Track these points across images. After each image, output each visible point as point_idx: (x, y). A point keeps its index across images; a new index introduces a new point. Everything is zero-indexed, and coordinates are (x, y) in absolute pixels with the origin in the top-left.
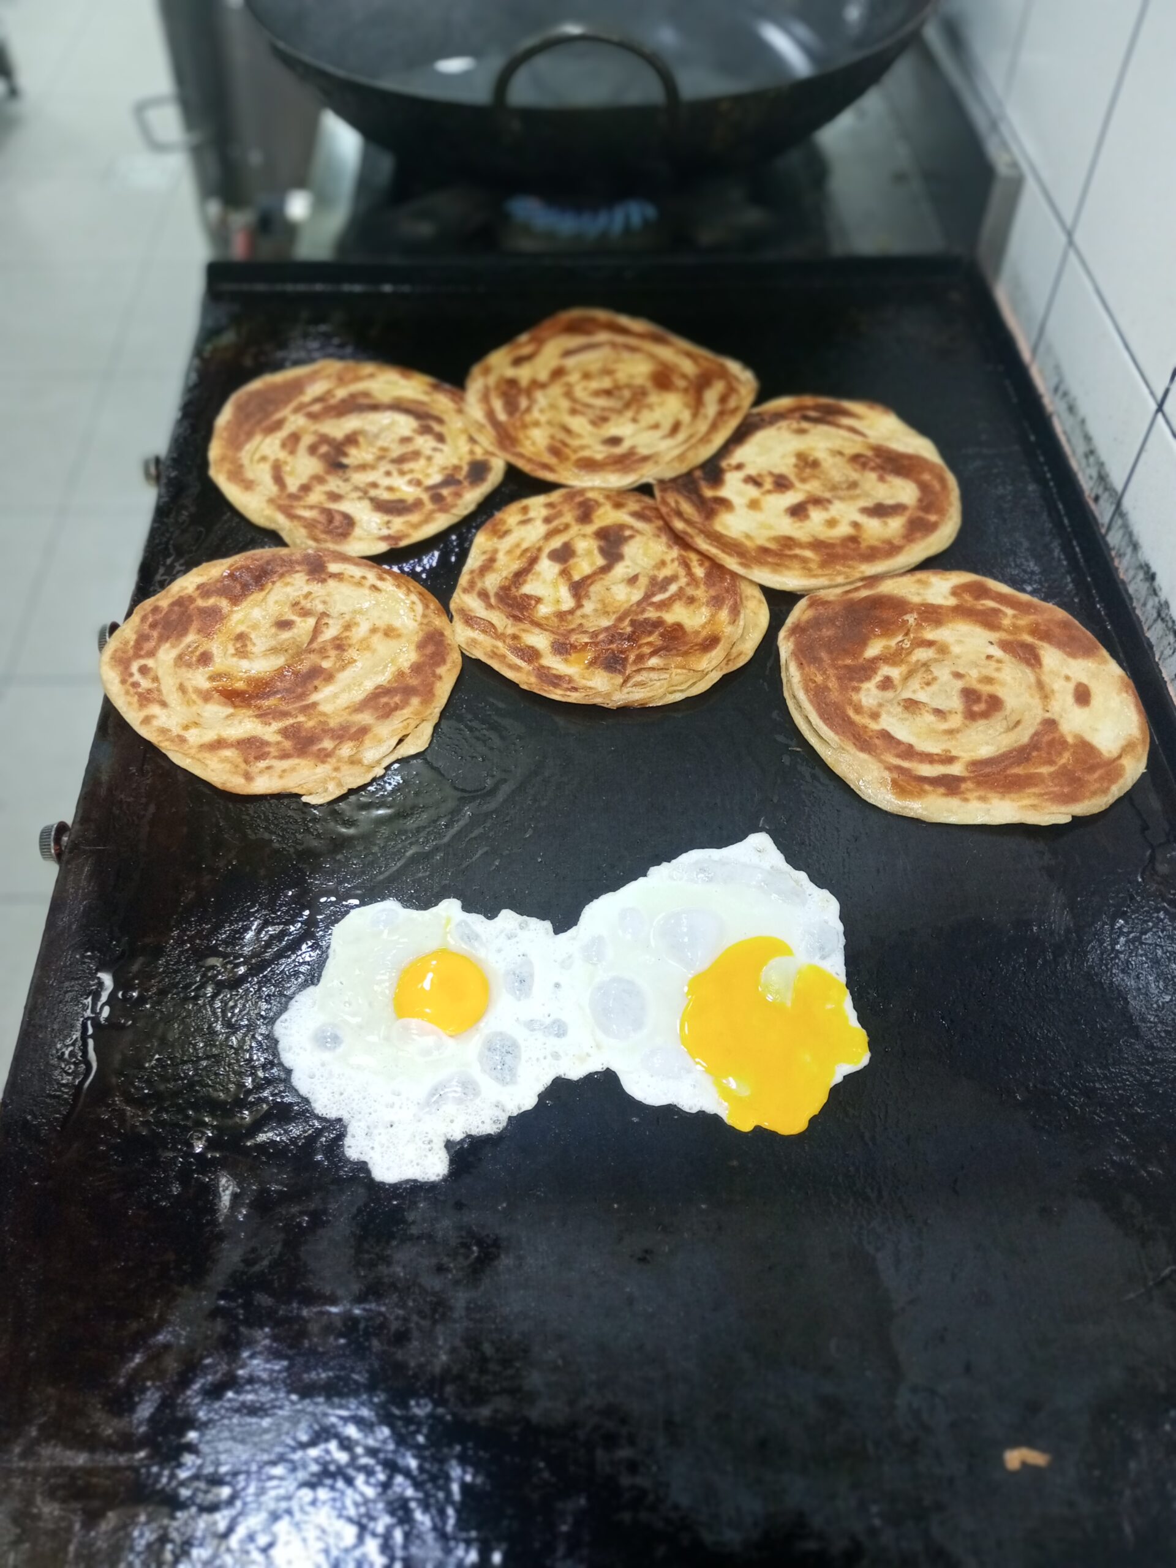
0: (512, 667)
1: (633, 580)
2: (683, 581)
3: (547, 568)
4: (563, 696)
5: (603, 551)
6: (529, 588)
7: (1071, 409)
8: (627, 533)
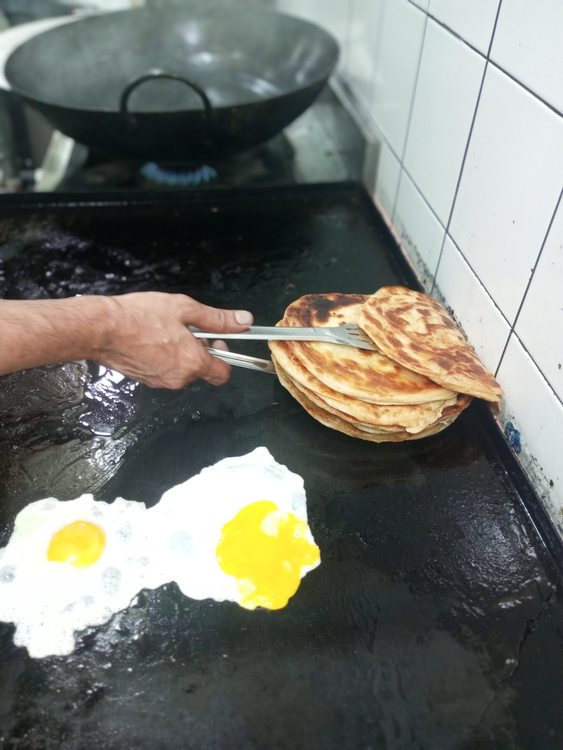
7: (410, 243)
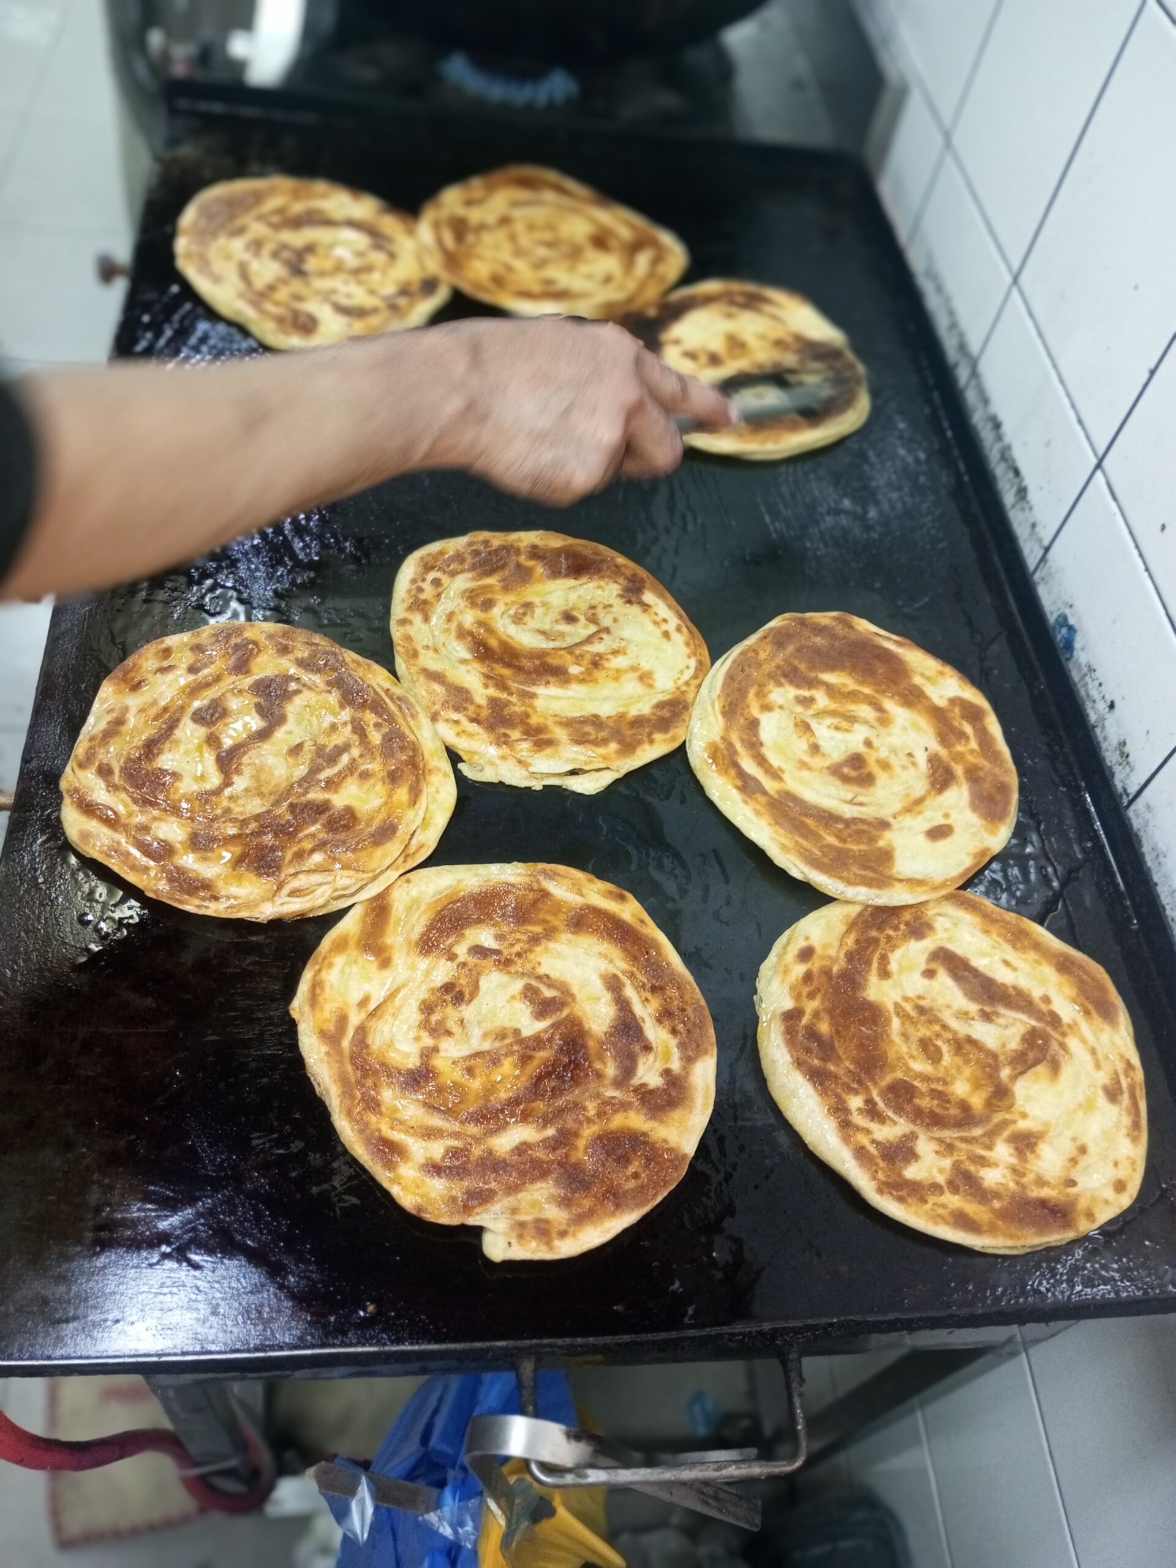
0: (133, 868)
1: (296, 750)
2: (355, 752)
3: (189, 732)
4: (199, 907)
5: (260, 709)
6: (167, 761)
7: (939, 289)
8: (293, 686)
